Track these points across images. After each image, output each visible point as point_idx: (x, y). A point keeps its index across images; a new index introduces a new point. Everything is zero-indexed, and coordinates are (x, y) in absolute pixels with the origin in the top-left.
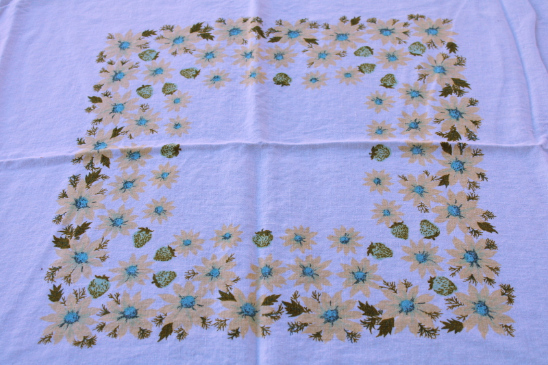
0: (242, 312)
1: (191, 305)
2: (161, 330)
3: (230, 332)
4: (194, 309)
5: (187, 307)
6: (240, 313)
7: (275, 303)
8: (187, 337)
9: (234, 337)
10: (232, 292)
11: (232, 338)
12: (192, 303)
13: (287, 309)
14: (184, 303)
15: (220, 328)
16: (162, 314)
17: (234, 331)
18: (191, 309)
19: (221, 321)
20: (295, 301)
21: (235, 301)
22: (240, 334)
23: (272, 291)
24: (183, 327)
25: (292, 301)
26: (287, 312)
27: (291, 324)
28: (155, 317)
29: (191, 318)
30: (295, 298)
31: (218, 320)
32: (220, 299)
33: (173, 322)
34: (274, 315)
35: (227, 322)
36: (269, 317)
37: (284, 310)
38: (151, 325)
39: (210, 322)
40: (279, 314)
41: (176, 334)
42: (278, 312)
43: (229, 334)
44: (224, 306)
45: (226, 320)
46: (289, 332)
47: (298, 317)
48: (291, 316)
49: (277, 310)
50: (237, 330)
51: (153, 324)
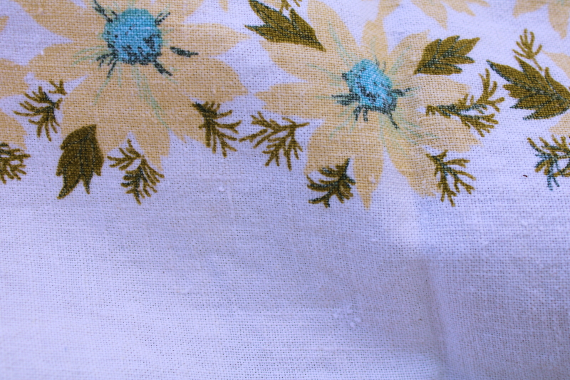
0: (352, 98)
1: (147, 50)
2: (60, 153)
3: (318, 177)
4: (162, 70)
5: (135, 58)
6: (347, 100)
7: (465, 67)
8: (160, 186)
9: (334, 199)
10: (302, 12)
11: (325, 200)
12: (149, 41)
13: (513, 89)
14: (120, 42)
15: (274, 155)
16: (47, 88)
17: (329, 172)
18: (151, 66)
19: (277, 129)
20: (530, 62)
21: (321, 48)
22: (354, 189)
23: (443, 22)
24: (136, 146)
25: (523, 64)
26: (514, 101)
27: (539, 144)
28: (23, 99)
29: (156, 107)
30: (530, 56)
31: (262, 122)
32: (256, 29)
33: (96, 121)
34: (472, 113)
35: (300, 135)
36: (455, 118)
37: (501, 92)
38: (19, 128)
39: (231, 127)
40: (490, 110)
41: (119, 175)
42: (484, 101)
43: (313, 186)
44: (281, 62)
45: (294, 126)
46: (542, 178)
47: (557, 119)
48: (535, 116)
49: (477, 93)
50: (342, 169)
51: (24, 122)
